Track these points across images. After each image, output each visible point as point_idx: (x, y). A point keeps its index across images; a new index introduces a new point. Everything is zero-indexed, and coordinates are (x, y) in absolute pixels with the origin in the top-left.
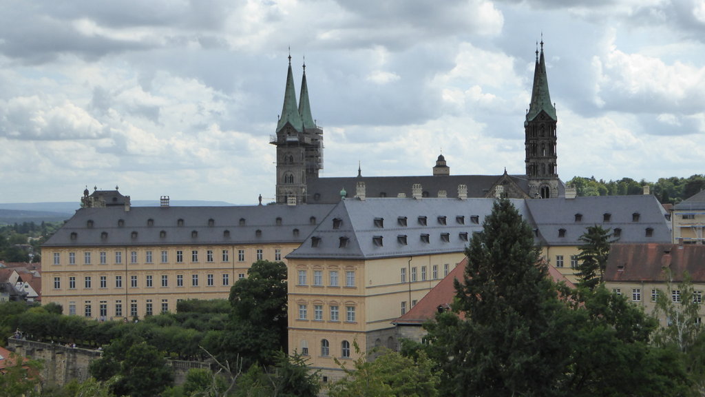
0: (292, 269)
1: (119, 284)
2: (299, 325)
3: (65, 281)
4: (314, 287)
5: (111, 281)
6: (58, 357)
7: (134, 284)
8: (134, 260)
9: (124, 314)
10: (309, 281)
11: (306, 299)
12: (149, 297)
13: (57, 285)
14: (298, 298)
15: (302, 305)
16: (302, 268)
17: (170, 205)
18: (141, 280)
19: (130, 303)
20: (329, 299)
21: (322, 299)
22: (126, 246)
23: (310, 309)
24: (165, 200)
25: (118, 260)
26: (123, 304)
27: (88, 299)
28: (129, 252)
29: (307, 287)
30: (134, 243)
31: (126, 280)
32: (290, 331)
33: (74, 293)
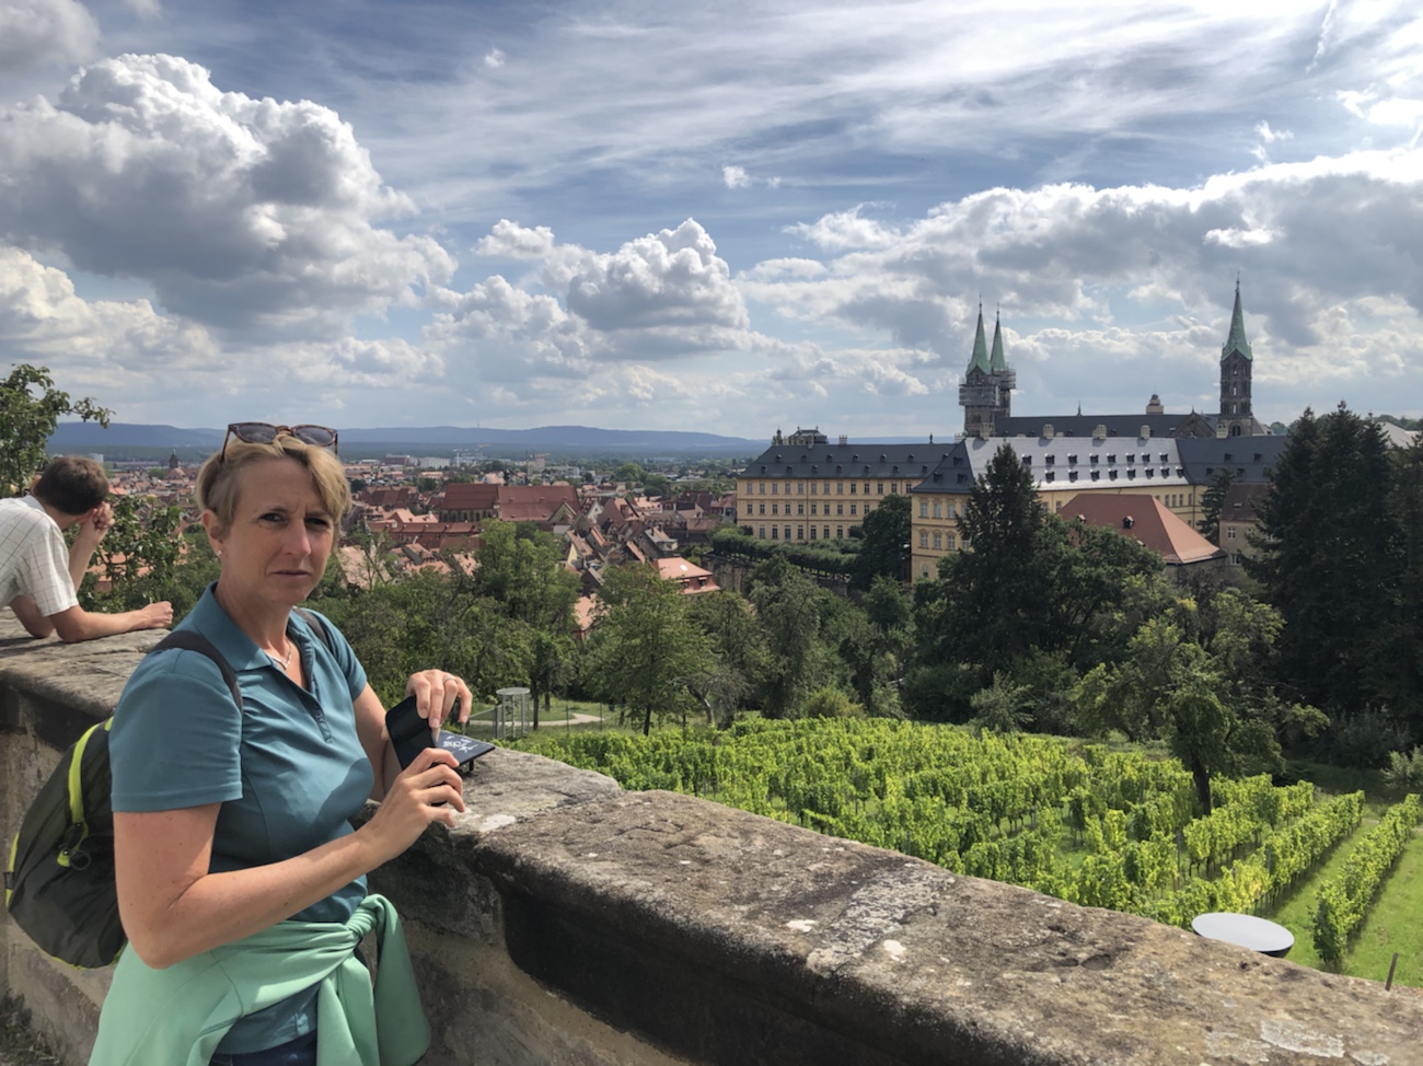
0: (916, 503)
1: (801, 511)
2: (921, 552)
3: (756, 508)
4: (934, 518)
5: (794, 508)
6: (737, 570)
7: (814, 511)
8: (814, 491)
9: (805, 537)
10: (930, 513)
11: (927, 529)
12: (826, 523)
13: (750, 511)
14: (920, 528)
15: (923, 534)
16: (924, 501)
17: (849, 443)
18: (820, 508)
19: (810, 528)
20: (947, 530)
21: (941, 529)
22: (807, 479)
23: (931, 538)
24: (843, 439)
25: (800, 491)
26: (805, 528)
27: (775, 523)
28: (810, 484)
29: (928, 518)
30: (814, 476)
31: (807, 508)
32: (913, 557)
33: (763, 518)
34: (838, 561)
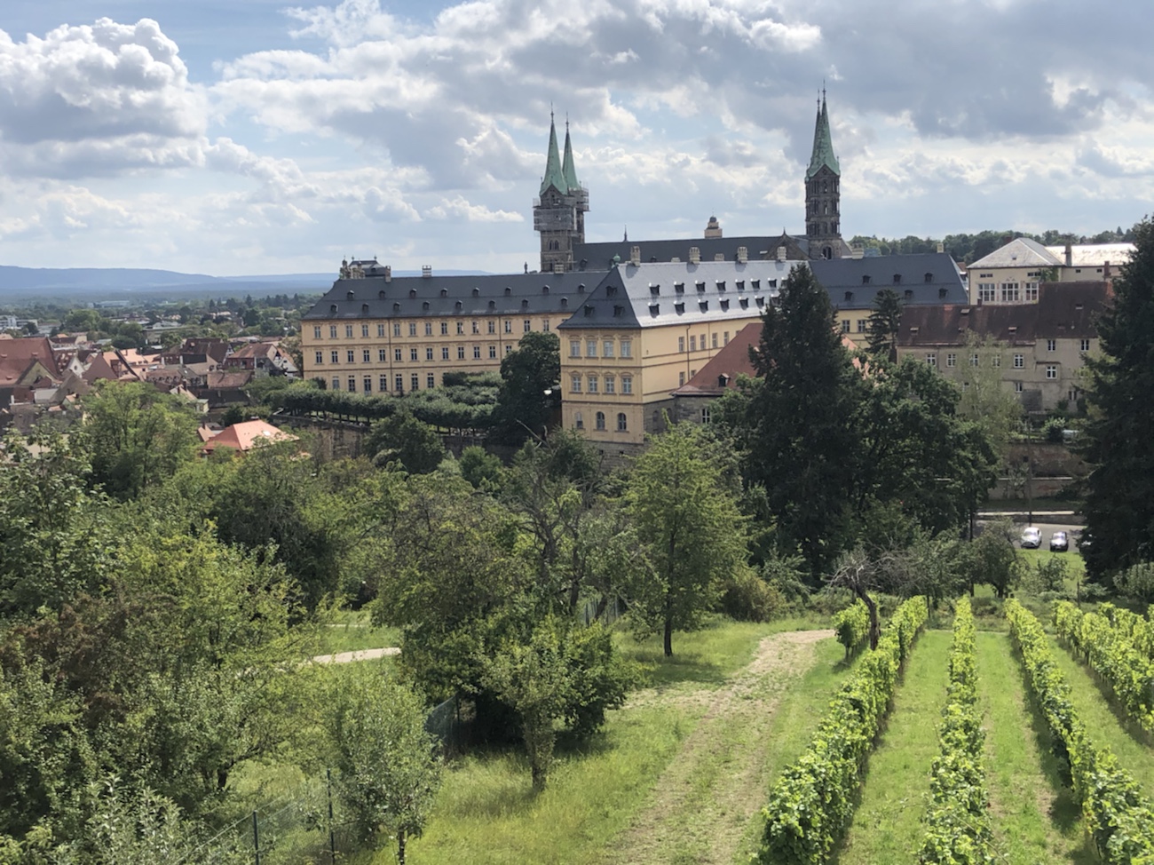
0: (564, 341)
1: (382, 357)
2: (572, 398)
3: (327, 356)
4: (588, 358)
5: (374, 354)
6: (325, 433)
7: (398, 357)
8: (397, 333)
9: (389, 388)
10: (583, 352)
11: (580, 370)
12: (414, 371)
13: (319, 360)
14: (571, 370)
15: (576, 377)
16: (575, 338)
17: (433, 275)
18: (406, 354)
19: (394, 378)
20: (604, 371)
21: (597, 370)
22: (389, 319)
23: (584, 382)
24: (427, 269)
25: (381, 334)
26: (388, 378)
27: (351, 373)
28: (392, 325)
29: (581, 358)
30: (396, 315)
31: (390, 354)
32: (563, 404)
33: (337, 367)
34: (467, 414)
